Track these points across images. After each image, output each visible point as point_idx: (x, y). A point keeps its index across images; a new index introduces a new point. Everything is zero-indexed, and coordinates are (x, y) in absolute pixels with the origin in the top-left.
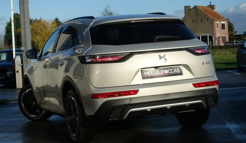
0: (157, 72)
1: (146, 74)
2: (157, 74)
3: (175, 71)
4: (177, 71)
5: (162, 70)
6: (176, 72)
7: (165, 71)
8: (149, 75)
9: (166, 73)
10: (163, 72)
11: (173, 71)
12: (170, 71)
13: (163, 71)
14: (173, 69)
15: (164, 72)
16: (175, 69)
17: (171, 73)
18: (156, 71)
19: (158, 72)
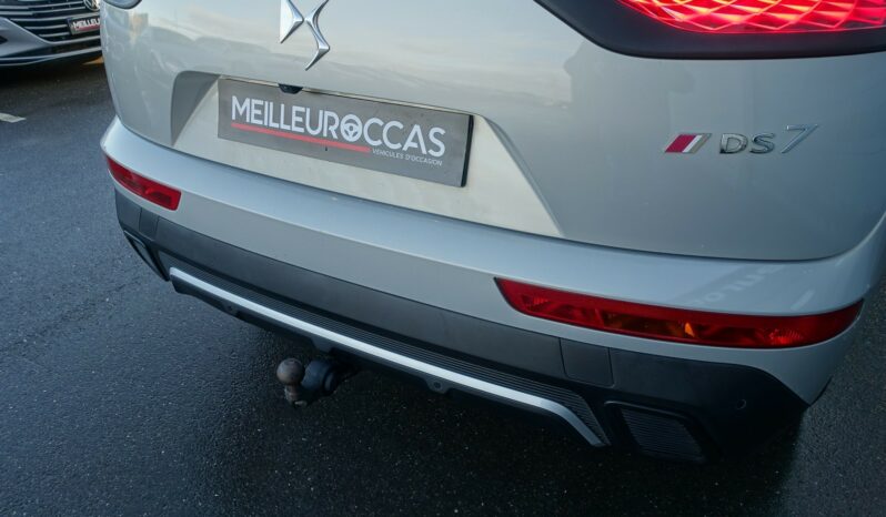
0: (295, 119)
1: (241, 112)
2: (295, 129)
3: (409, 144)
4: (429, 145)
5: (328, 114)
6: (416, 152)
7: (345, 127)
8: (254, 121)
9: (350, 138)
10: (332, 129)
11: (397, 135)
12: (375, 132)
13: (331, 121)
14: (401, 126)
15: (338, 131)
16: (417, 129)
17: (383, 146)
18: (295, 109)
19: (302, 115)
